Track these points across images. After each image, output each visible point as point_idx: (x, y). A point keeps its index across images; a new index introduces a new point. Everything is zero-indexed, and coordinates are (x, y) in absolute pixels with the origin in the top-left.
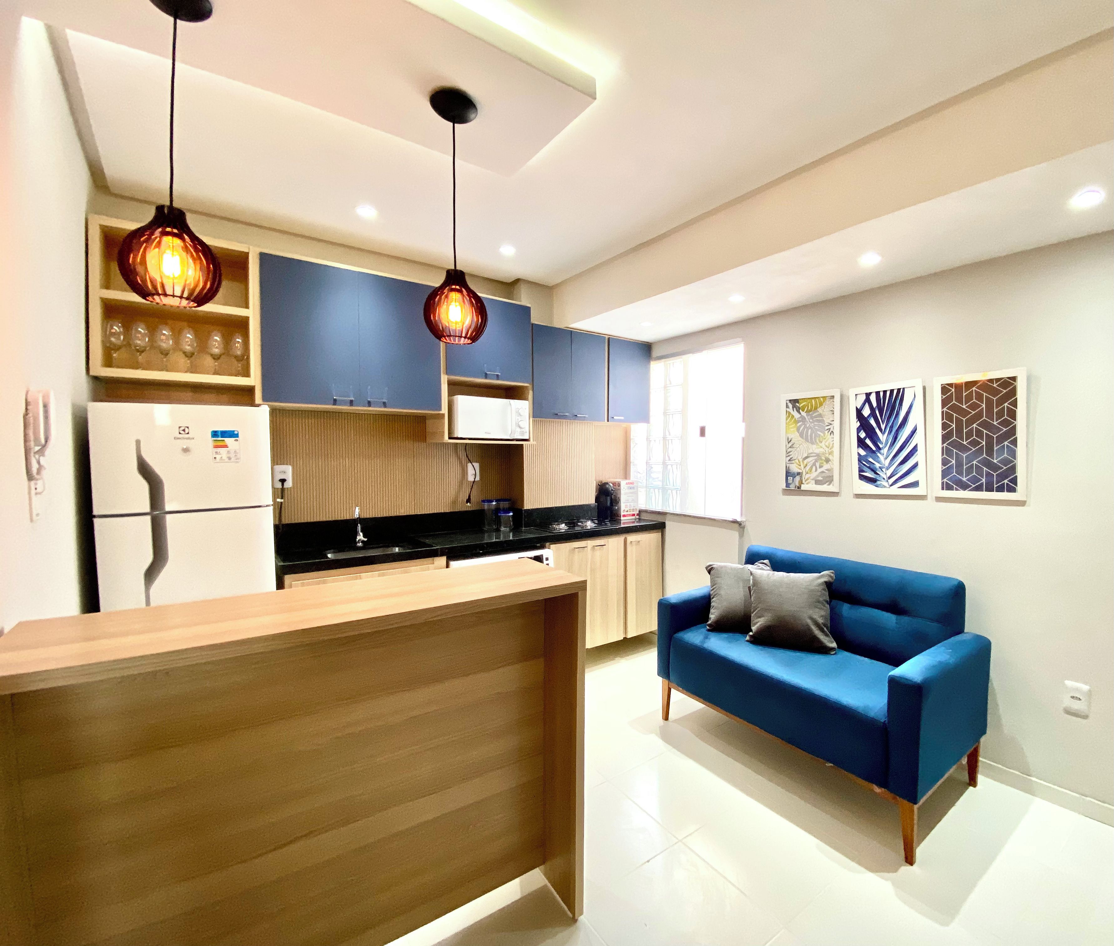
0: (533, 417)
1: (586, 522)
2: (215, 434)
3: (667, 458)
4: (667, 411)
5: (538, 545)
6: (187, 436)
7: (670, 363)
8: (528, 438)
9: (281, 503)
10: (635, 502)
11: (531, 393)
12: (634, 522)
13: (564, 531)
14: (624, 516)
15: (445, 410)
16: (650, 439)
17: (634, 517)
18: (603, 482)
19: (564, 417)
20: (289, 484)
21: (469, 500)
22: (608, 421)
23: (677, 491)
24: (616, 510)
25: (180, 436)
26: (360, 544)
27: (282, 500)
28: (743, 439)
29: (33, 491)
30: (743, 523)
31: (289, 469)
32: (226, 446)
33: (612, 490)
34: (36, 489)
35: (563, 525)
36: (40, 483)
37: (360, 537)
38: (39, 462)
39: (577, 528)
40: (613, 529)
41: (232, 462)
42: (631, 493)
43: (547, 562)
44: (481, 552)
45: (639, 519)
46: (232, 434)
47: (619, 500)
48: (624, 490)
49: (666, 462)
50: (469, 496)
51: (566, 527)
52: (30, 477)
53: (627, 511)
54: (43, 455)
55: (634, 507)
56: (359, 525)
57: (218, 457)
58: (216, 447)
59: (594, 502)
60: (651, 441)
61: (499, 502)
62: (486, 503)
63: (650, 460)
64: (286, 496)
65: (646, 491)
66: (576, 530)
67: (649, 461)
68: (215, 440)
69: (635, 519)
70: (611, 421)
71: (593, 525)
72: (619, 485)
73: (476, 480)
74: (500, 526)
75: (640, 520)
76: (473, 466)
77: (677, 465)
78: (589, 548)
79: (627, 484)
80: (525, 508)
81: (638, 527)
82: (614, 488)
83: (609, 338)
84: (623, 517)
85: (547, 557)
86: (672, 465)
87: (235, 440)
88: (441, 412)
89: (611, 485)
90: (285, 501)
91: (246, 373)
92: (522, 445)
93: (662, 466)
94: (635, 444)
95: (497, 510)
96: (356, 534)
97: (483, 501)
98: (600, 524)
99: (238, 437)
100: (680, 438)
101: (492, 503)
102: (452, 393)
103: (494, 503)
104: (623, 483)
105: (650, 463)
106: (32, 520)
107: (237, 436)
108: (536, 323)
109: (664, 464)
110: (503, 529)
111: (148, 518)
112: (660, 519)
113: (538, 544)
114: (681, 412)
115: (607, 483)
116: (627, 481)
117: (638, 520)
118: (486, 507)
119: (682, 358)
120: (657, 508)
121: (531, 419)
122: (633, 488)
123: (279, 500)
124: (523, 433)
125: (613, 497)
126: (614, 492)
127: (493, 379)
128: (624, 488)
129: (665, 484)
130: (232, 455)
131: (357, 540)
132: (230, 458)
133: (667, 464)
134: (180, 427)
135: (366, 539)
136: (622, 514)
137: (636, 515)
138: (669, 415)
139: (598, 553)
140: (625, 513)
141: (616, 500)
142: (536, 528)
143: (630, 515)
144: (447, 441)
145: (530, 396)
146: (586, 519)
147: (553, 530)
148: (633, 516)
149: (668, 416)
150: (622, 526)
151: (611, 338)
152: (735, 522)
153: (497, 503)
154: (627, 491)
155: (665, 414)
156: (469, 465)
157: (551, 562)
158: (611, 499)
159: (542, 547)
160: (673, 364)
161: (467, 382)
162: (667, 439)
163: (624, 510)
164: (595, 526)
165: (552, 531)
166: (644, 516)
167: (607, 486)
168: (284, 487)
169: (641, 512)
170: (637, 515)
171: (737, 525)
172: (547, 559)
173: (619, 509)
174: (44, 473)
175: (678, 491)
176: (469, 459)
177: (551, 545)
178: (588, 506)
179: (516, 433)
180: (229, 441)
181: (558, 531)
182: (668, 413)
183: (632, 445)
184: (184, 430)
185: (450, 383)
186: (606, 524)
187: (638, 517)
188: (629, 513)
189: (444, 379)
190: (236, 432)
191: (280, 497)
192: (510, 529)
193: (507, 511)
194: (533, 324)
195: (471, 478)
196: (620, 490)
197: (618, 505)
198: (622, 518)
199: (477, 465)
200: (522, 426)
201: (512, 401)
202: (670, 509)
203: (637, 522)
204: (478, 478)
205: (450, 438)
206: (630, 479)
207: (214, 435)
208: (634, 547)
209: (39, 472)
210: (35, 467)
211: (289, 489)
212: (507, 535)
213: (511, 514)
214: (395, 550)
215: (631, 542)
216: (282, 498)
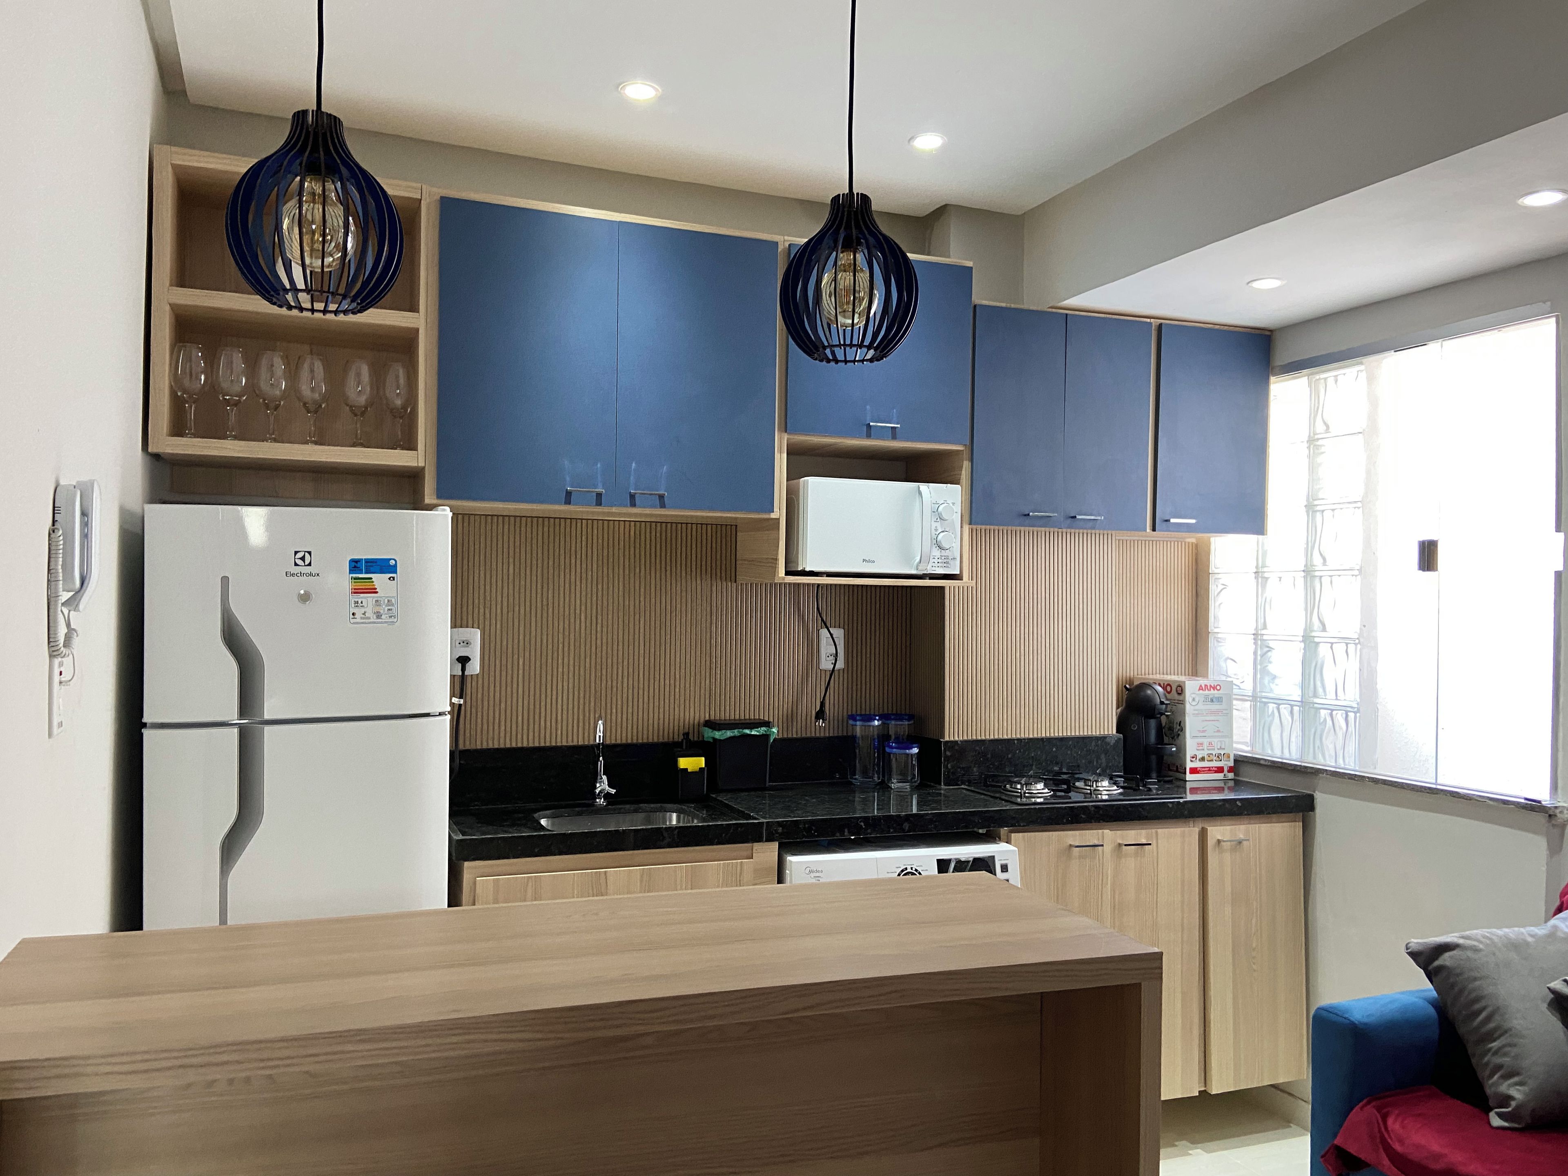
0: (970, 524)
1: (1097, 781)
2: (355, 565)
3: (1316, 624)
4: (1316, 503)
5: (981, 831)
6: (307, 570)
7: (1325, 379)
8: (957, 572)
9: (460, 705)
10: (1222, 737)
11: (966, 464)
12: (1220, 790)
13: (1041, 800)
14: (1194, 771)
15: (779, 512)
16: (1266, 575)
17: (1220, 776)
18: (1136, 683)
19: (1045, 521)
20: (474, 667)
21: (820, 715)
22: (1154, 529)
23: (1347, 712)
24: (1172, 754)
25: (297, 570)
26: (601, 801)
27: (462, 701)
28: (1558, 575)
29: (56, 678)
30: (1561, 812)
31: (475, 635)
32: (374, 591)
33: (1162, 703)
34: (61, 673)
35: (1040, 786)
36: (67, 661)
37: (603, 785)
38: (68, 625)
39: (1074, 796)
40: (1170, 805)
41: (381, 623)
42: (1213, 713)
43: (1004, 876)
44: (853, 837)
45: (1237, 782)
46: (385, 567)
47: (1182, 729)
48: (1194, 703)
49: (1313, 634)
50: (822, 704)
51: (1046, 790)
52: (54, 652)
53: (1203, 759)
54: (76, 609)
55: (1221, 748)
56: (601, 758)
57: (359, 612)
58: (356, 592)
59: (1115, 732)
60: (1267, 579)
61: (887, 722)
62: (858, 723)
63: (1265, 627)
64: (469, 692)
65: (1255, 706)
66: (1073, 799)
67: (1263, 632)
68: (355, 579)
69: (1225, 781)
70: (1160, 531)
71: (1116, 791)
72: (1180, 690)
73: (837, 667)
74: (890, 779)
75: (1238, 784)
76: (831, 635)
77: (1347, 644)
78: (1108, 848)
79: (1201, 688)
80: (947, 739)
81: (1239, 803)
82: (1167, 699)
83: (1161, 325)
84: (1191, 773)
85: (1004, 862)
86: (1332, 643)
87: (389, 579)
88: (773, 516)
89: (1159, 689)
90: (465, 702)
91: (410, 445)
92: (942, 588)
93: (1302, 645)
94: (1221, 587)
95: (884, 738)
96: (595, 778)
97: (852, 717)
98: (1130, 788)
99: (395, 572)
100: (1356, 573)
101: (872, 723)
102: (794, 474)
103: (876, 723)
104: (1191, 687)
105: (1265, 637)
106: (50, 735)
107: (393, 569)
108: (985, 302)
109: (1309, 642)
110: (895, 785)
111: (234, 733)
112: (1299, 786)
113: (982, 828)
114: (1359, 505)
115: (1144, 686)
116: (1202, 682)
117: (1231, 784)
118: (858, 731)
119: (1361, 363)
120: (1287, 755)
121: (966, 528)
122: (1219, 700)
123: (455, 700)
124: (946, 563)
125: (1163, 719)
126: (1168, 709)
127: (882, 438)
128: (1194, 700)
129: (1311, 694)
130: (383, 609)
131: (597, 791)
132: (379, 616)
133: (1316, 640)
134: (296, 553)
135: (613, 791)
136: (1189, 765)
137: (1226, 769)
138: (1323, 511)
139: (1130, 862)
140: (1197, 764)
141: (1171, 729)
142: (972, 788)
143: (1209, 770)
144: (783, 579)
145: (965, 474)
146: (1095, 773)
147: (1017, 797)
148: (1216, 772)
149: (1318, 515)
150: (1190, 797)
151: (1167, 324)
152: (1533, 807)
153: (883, 723)
154: (1201, 706)
155: (1310, 508)
156: (824, 632)
157: (1014, 876)
158: (1160, 728)
159: (990, 838)
160: (1336, 381)
161: (831, 445)
162: (1317, 574)
163: (1194, 757)
164: (1120, 794)
165: (1013, 799)
166: (1249, 775)
167: (1149, 692)
168: (466, 673)
169: (1240, 763)
170: (1229, 771)
171: (1541, 818)
172: (1004, 868)
173: (1182, 750)
174: (76, 641)
175: (1351, 715)
176: (822, 620)
177: (1013, 835)
178: (1103, 738)
179: (932, 560)
180: (379, 580)
181: (1028, 801)
182: (1319, 508)
183: (1214, 589)
184: (303, 558)
185: (793, 452)
186: (1150, 790)
187: (1231, 775)
188: (1206, 764)
189: (781, 442)
190: (392, 562)
191: (458, 696)
192: (911, 786)
193: (906, 742)
194: (975, 306)
195: (826, 664)
196: (1182, 702)
197: (1178, 742)
198: (1189, 777)
199: (839, 633)
200: (945, 545)
201: (925, 488)
202: (1326, 760)
203: (1231, 789)
204: (840, 665)
205: (788, 573)
206: (1205, 676)
207: (355, 567)
208: (1227, 856)
209: (67, 643)
210: (62, 631)
211: (475, 678)
212: (904, 799)
213: (915, 750)
214: (671, 820)
215: (1219, 841)
216: (461, 697)
